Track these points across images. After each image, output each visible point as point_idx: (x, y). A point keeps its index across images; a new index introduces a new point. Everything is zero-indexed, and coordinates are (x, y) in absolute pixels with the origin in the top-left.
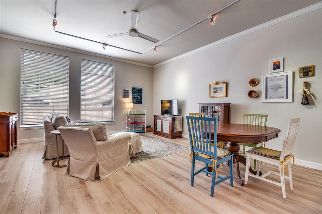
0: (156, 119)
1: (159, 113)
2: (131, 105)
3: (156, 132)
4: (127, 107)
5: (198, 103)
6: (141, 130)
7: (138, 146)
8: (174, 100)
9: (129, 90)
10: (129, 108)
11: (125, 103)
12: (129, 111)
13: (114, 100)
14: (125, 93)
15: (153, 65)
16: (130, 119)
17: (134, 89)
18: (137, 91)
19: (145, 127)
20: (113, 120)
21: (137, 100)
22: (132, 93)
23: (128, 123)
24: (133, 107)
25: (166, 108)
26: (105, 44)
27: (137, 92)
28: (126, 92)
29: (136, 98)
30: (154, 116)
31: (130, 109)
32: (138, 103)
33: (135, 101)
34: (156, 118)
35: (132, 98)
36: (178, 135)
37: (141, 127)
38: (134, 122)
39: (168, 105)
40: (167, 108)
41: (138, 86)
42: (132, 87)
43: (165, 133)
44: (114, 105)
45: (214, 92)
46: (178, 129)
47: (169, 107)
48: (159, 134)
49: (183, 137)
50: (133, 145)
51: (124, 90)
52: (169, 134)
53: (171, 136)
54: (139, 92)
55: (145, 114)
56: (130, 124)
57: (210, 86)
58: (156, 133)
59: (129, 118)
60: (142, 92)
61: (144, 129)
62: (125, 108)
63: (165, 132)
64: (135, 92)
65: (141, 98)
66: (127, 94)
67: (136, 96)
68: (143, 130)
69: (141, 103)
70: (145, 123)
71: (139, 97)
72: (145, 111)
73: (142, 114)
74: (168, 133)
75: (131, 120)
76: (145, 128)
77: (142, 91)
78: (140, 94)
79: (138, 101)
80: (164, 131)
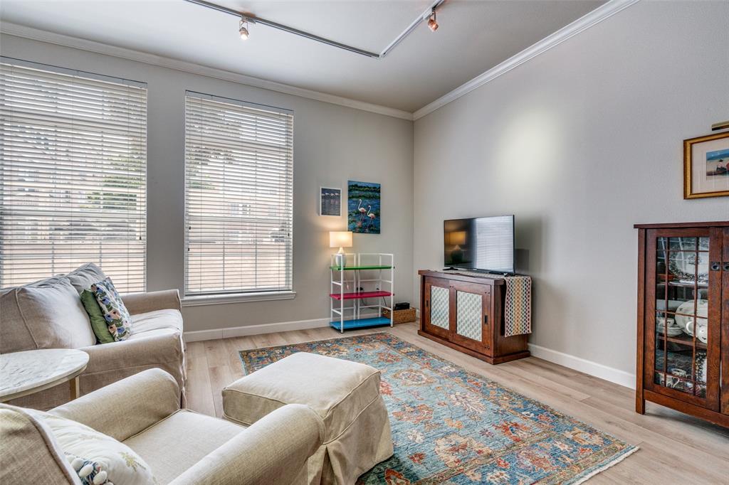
0: (427, 285)
1: (436, 264)
2: (346, 238)
3: (427, 328)
4: (331, 246)
5: (636, 226)
6: (377, 318)
7: (368, 435)
8: (478, 221)
9: (340, 191)
10: (338, 248)
11: (327, 232)
12: (339, 258)
13: (291, 223)
14: (327, 201)
15: (412, 111)
16: (341, 284)
17: (353, 187)
18: (363, 194)
19: (391, 309)
20: (291, 287)
21: (365, 221)
22: (349, 198)
23: (336, 296)
24: (351, 245)
25: (454, 245)
26: (250, 17)
27: (365, 197)
28: (330, 197)
29: (362, 217)
30: (420, 272)
31: (341, 250)
32: (367, 230)
33: (359, 224)
34: (427, 280)
35: (350, 215)
36: (517, 346)
37: (377, 308)
38: (355, 292)
39: (460, 237)
40: (457, 248)
41: (366, 177)
42: (349, 181)
43: (464, 338)
44: (291, 237)
45: (709, 174)
46: (516, 324)
47: (464, 243)
48: (441, 337)
49: (535, 354)
50: (344, 450)
51: (324, 191)
52: (483, 345)
53: (490, 353)
54: (370, 198)
55: (390, 268)
56: (342, 300)
57: (688, 145)
58: (427, 332)
59: (339, 281)
60: (379, 198)
61: (385, 314)
62: (328, 247)
63: (463, 334)
64: (360, 197)
65: (378, 215)
66: (332, 201)
67: (360, 210)
68: (383, 316)
69: (378, 232)
70: (389, 295)
71: (371, 212)
72: (391, 258)
73: (380, 265)
74: (479, 338)
75: (345, 287)
76: (389, 311)
77: (379, 192)
78: (374, 202)
79: (367, 224)
80: (462, 331)
